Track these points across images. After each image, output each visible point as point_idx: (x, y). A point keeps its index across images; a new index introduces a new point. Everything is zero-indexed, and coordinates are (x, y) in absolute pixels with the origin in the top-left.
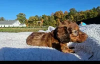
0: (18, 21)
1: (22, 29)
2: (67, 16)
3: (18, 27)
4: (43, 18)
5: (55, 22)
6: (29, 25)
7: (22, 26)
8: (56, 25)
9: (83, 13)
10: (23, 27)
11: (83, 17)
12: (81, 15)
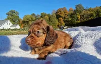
0: (9, 22)
1: (14, 31)
2: (72, 14)
3: (9, 30)
4: (41, 17)
5: (57, 22)
6: (24, 26)
7: (14, 28)
8: (58, 26)
9: (92, 10)
10: (15, 30)
11: (91, 15)
12: (89, 13)
